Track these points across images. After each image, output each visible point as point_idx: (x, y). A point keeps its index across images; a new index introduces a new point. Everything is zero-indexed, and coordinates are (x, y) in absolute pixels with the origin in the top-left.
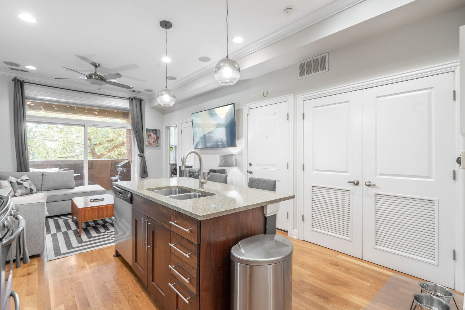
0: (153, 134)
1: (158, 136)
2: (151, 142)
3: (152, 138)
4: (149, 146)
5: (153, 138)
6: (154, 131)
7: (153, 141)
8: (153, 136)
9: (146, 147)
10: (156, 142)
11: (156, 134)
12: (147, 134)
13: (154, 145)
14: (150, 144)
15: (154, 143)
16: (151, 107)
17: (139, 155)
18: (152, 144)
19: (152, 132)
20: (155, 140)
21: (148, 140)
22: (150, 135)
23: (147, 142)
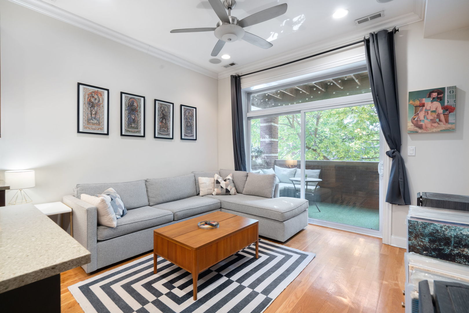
0: (432, 102)
1: (452, 103)
2: (426, 123)
3: (427, 112)
4: (417, 132)
5: (432, 112)
6: (435, 95)
7: (432, 118)
8: (432, 105)
9: (409, 137)
10: (440, 120)
11: (440, 99)
12: (410, 105)
13: (434, 130)
14: (420, 127)
15: (436, 125)
16: (425, 37)
17: (387, 153)
18: (429, 126)
19: (428, 97)
20: (438, 116)
21: (414, 119)
22: (420, 106)
23: (413, 123)
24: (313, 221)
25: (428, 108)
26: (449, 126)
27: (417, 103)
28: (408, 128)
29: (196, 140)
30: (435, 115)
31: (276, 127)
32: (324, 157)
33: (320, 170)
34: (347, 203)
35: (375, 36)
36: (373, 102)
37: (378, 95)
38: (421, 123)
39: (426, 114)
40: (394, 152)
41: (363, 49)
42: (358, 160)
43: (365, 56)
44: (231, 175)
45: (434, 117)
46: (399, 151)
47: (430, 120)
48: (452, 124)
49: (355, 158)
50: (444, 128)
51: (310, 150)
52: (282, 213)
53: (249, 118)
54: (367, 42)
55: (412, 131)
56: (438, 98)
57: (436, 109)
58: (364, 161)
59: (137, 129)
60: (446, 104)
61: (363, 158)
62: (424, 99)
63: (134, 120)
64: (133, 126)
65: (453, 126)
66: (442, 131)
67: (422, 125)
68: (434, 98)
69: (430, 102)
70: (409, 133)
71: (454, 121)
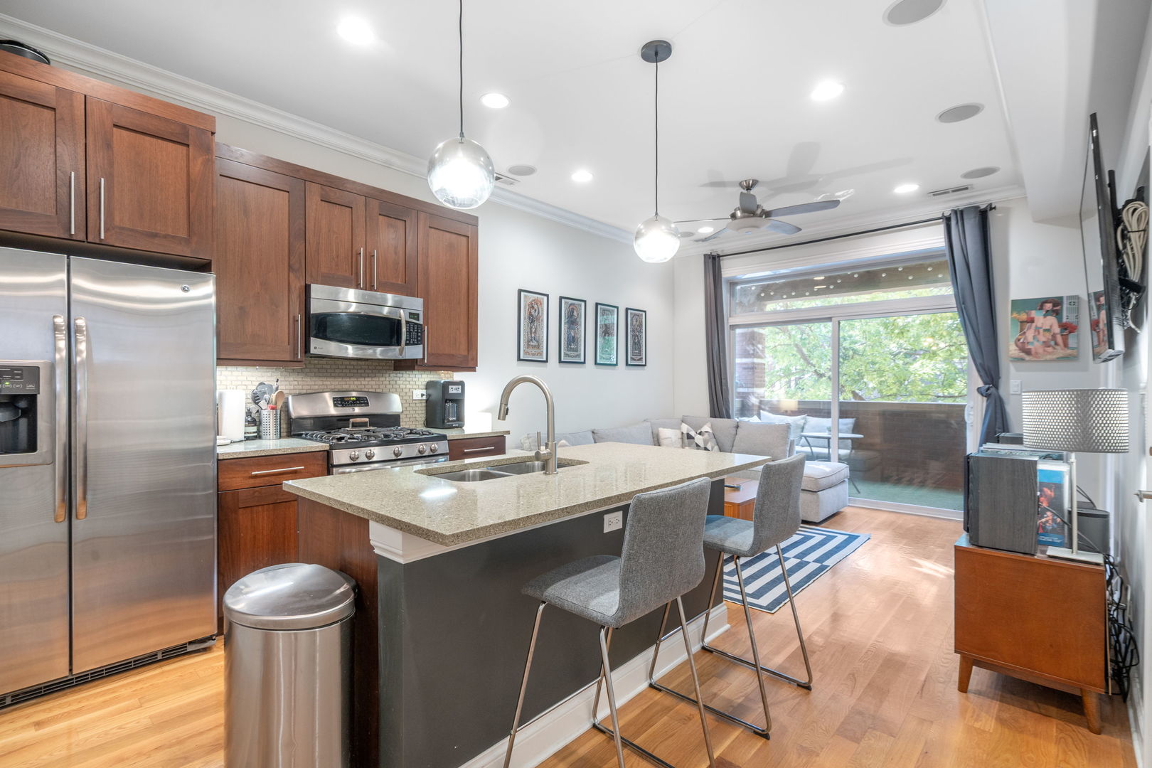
0: (1045, 316)
1: (1072, 319)
2: (1035, 346)
3: (1037, 329)
4: (1022, 360)
5: (1045, 330)
6: (1049, 306)
7: (1044, 339)
8: (1045, 321)
9: (1012, 367)
10: (1056, 344)
11: (1057, 313)
12: (1013, 319)
13: (1048, 357)
14: (1028, 352)
15: (1050, 349)
16: (1035, 222)
17: (979, 390)
18: (1041, 351)
19: (1040, 309)
20: (1054, 336)
21: (1019, 340)
22: (1027, 322)
23: (1017, 345)
24: (855, 500)
25: (1039, 325)
26: (1069, 352)
27: (1024, 317)
28: (1010, 353)
29: (645, 365)
30: (1049, 335)
31: (762, 334)
32: (854, 393)
33: (854, 419)
34: (909, 481)
35: (960, 214)
36: (956, 309)
37: (964, 303)
38: (1030, 347)
39: (1037, 333)
40: (988, 389)
41: (940, 229)
42: (928, 400)
43: (943, 240)
44: (709, 424)
45: (1049, 339)
46: (997, 387)
47: (1041, 343)
48: (1073, 349)
49: (921, 397)
50: (1061, 355)
51: (824, 378)
52: (816, 479)
53: (733, 327)
54: (948, 219)
55: (1016, 358)
56: (1054, 311)
57: (1051, 326)
58: (940, 402)
59: (577, 351)
60: (1065, 320)
61: (938, 397)
62: (1033, 312)
63: (574, 337)
64: (572, 347)
65: (1074, 352)
66: (1059, 359)
67: (1030, 349)
68: (1047, 311)
69: (1042, 317)
70: (1011, 361)
71: (1075, 345)
